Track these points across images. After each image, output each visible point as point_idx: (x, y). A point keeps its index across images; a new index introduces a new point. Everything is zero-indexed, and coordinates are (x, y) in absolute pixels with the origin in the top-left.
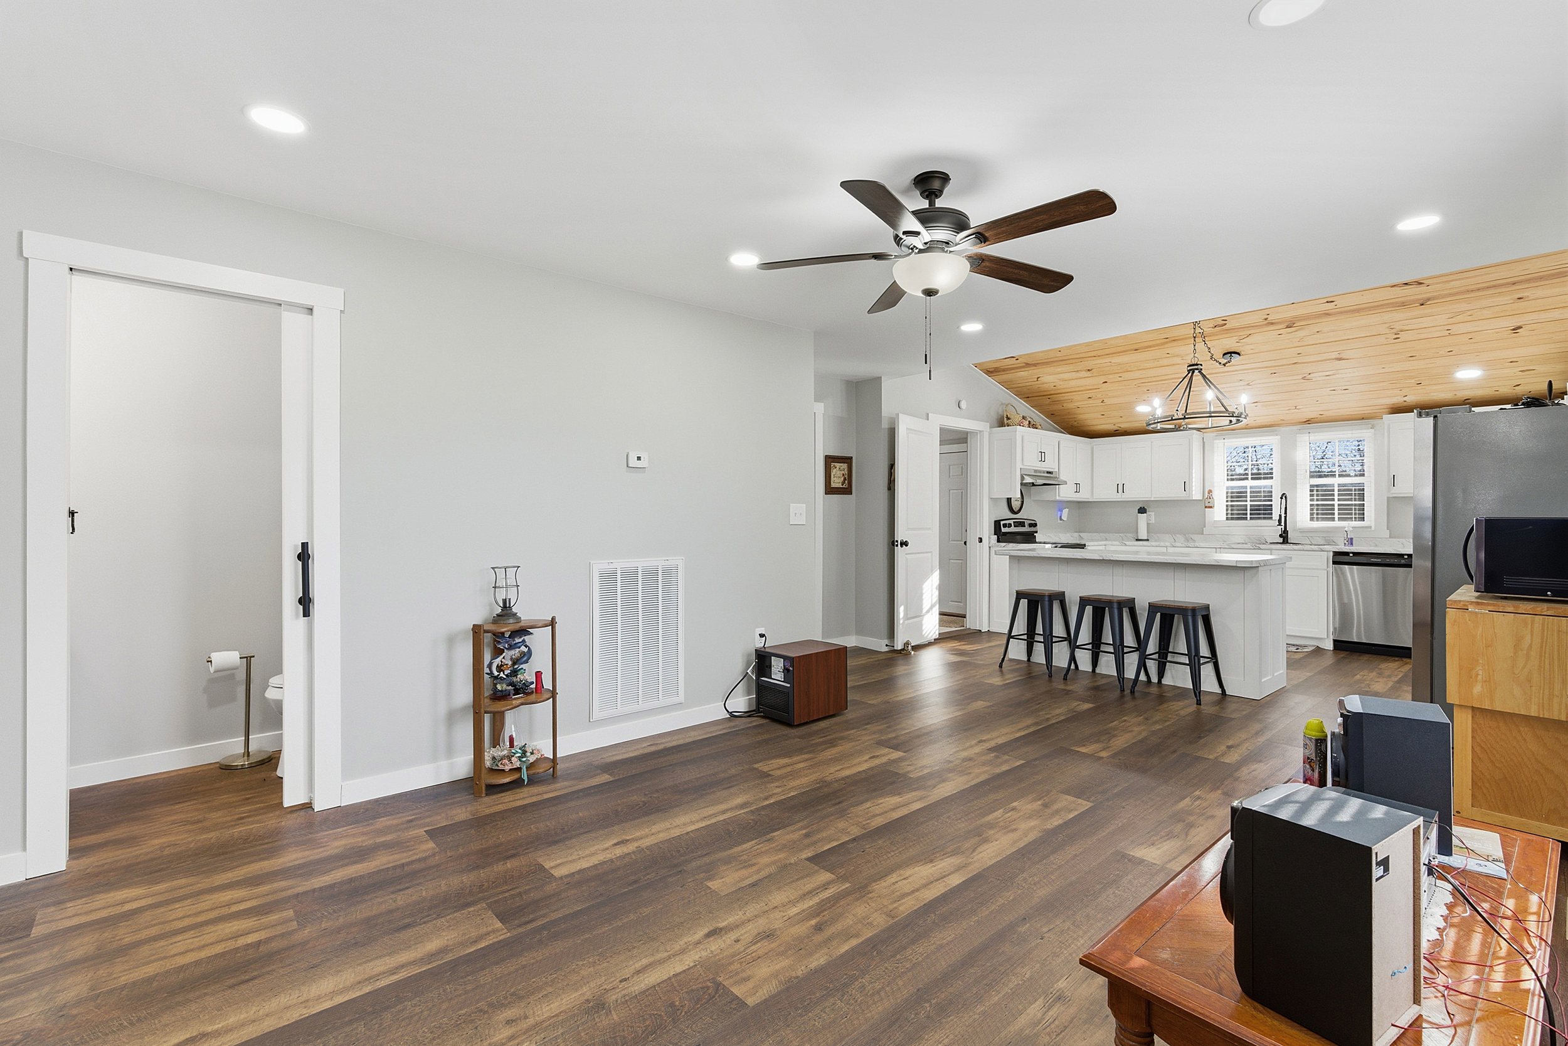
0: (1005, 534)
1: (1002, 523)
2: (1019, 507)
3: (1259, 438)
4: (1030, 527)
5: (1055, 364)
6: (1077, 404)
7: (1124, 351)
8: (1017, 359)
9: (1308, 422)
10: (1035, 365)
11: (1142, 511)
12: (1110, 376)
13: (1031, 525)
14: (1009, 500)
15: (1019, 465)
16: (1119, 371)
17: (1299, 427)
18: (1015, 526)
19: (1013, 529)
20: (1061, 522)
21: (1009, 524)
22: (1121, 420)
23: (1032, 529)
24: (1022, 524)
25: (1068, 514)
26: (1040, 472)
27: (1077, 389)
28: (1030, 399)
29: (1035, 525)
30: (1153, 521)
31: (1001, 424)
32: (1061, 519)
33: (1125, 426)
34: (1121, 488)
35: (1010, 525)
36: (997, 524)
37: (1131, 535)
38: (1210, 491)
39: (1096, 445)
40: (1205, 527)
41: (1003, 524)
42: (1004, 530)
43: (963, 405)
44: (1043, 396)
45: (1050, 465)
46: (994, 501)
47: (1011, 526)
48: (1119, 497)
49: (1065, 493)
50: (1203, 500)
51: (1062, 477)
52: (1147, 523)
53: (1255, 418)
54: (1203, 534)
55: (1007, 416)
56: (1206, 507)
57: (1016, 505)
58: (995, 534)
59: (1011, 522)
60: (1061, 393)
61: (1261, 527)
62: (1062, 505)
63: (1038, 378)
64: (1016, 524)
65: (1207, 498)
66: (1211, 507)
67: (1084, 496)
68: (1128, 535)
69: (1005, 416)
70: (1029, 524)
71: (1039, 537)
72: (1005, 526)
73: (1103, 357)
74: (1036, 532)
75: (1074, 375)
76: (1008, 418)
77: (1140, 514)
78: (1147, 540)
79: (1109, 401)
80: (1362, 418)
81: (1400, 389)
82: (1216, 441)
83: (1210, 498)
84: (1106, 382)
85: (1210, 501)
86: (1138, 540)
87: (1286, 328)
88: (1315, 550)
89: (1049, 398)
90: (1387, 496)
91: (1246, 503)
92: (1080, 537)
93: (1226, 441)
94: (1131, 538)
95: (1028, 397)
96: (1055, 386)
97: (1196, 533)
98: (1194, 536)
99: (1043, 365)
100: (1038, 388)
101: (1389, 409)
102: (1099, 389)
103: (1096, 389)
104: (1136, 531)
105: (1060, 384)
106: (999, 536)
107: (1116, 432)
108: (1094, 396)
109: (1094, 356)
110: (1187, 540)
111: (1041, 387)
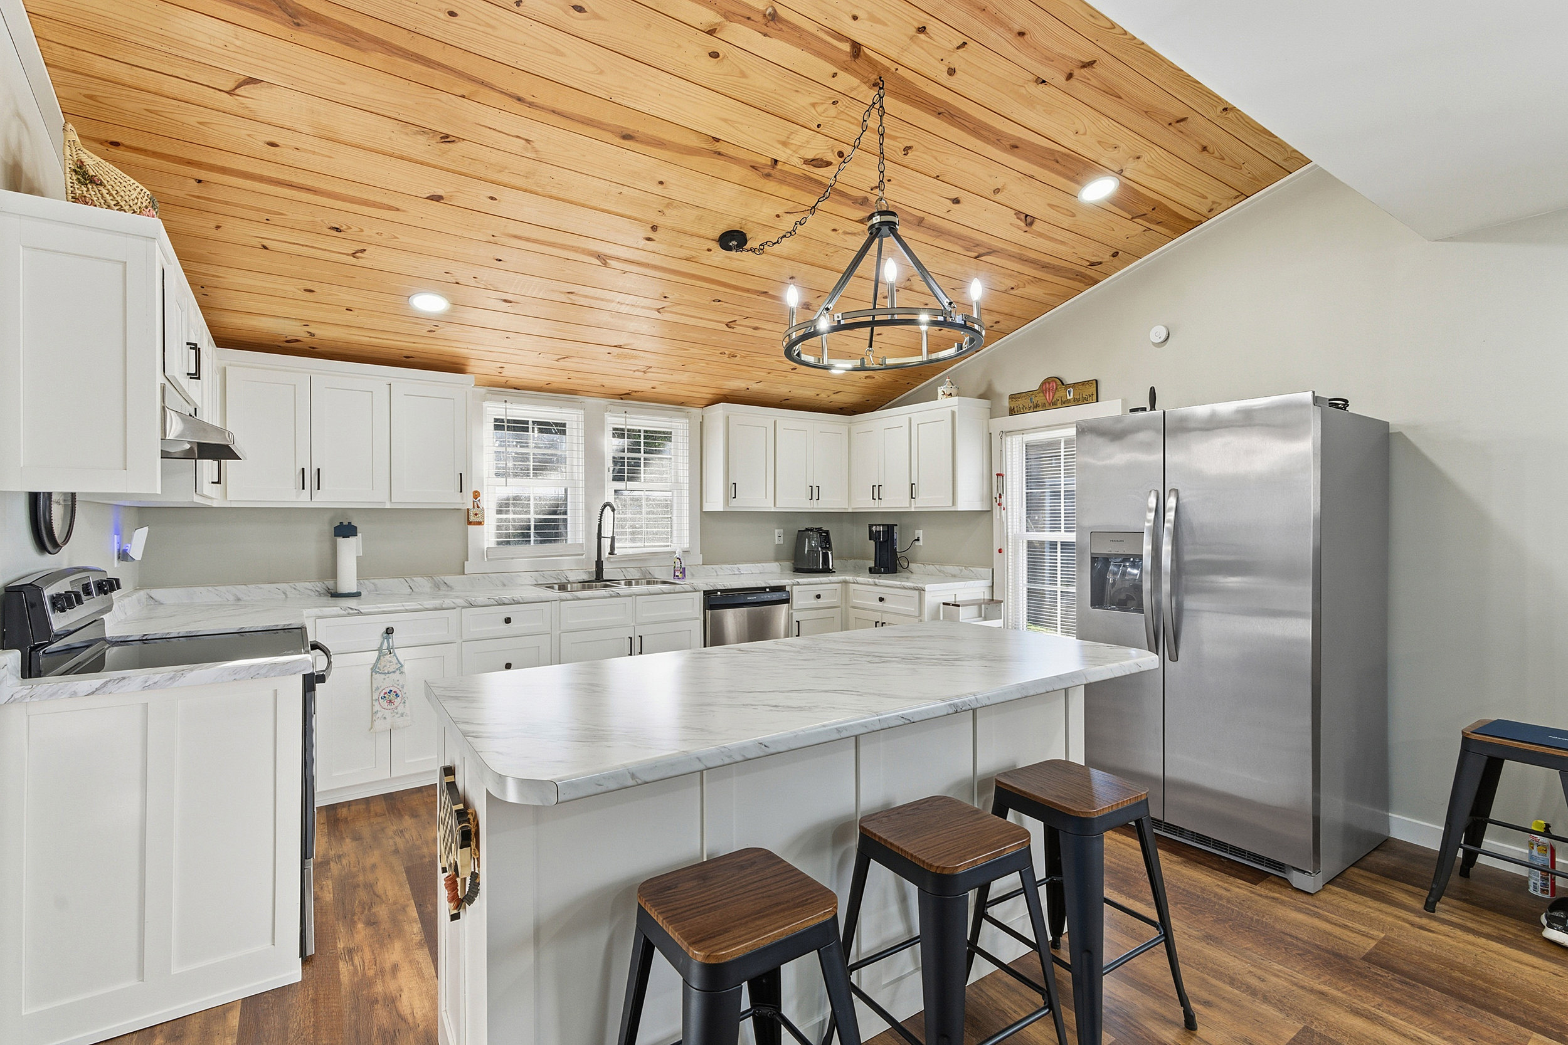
1: (48, 594)
2: (67, 524)
3: (557, 410)
5: (377, 58)
7: (597, 125)
9: (622, 396)
10: (298, 18)
11: (345, 530)
12: (471, 186)
14: (40, 503)
16: (512, 180)
17: (605, 402)
32: (122, 555)
33: (326, 334)
34: (308, 479)
36: (12, 601)
37: (308, 584)
38: (475, 495)
40: (467, 560)
41: (53, 601)
44: (188, 163)
48: (303, 500)
50: (468, 510)
53: (571, 375)
54: (464, 574)
55: (80, 165)
56: (470, 523)
57: (57, 520)
59: (67, 585)
61: (558, 555)
62: (120, 515)
63: (251, 81)
65: (472, 506)
66: (480, 523)
68: (300, 585)
69: (64, 164)
70: (101, 582)
72: (57, 604)
73: (535, 114)
77: (340, 540)
78: (358, 595)
79: (374, 257)
80: (679, 403)
81: (770, 371)
82: (485, 404)
83: (478, 507)
84: (437, 198)
85: (476, 510)
86: (335, 595)
87: (857, 222)
88: (687, 590)
89: (200, 181)
90: (704, 510)
91: (528, 516)
92: (152, 602)
93: (508, 405)
94: (309, 592)
95: (116, 144)
96: (277, 146)
97: (450, 574)
98: (448, 579)
99: (332, 38)
100: (200, 123)
101: (720, 396)
102: (398, 210)
103: (390, 208)
104: (334, 574)
105: (297, 146)
106: (32, 649)
107: (287, 344)
108: (354, 229)
109: (519, 99)
110: (437, 586)
111: (209, 125)
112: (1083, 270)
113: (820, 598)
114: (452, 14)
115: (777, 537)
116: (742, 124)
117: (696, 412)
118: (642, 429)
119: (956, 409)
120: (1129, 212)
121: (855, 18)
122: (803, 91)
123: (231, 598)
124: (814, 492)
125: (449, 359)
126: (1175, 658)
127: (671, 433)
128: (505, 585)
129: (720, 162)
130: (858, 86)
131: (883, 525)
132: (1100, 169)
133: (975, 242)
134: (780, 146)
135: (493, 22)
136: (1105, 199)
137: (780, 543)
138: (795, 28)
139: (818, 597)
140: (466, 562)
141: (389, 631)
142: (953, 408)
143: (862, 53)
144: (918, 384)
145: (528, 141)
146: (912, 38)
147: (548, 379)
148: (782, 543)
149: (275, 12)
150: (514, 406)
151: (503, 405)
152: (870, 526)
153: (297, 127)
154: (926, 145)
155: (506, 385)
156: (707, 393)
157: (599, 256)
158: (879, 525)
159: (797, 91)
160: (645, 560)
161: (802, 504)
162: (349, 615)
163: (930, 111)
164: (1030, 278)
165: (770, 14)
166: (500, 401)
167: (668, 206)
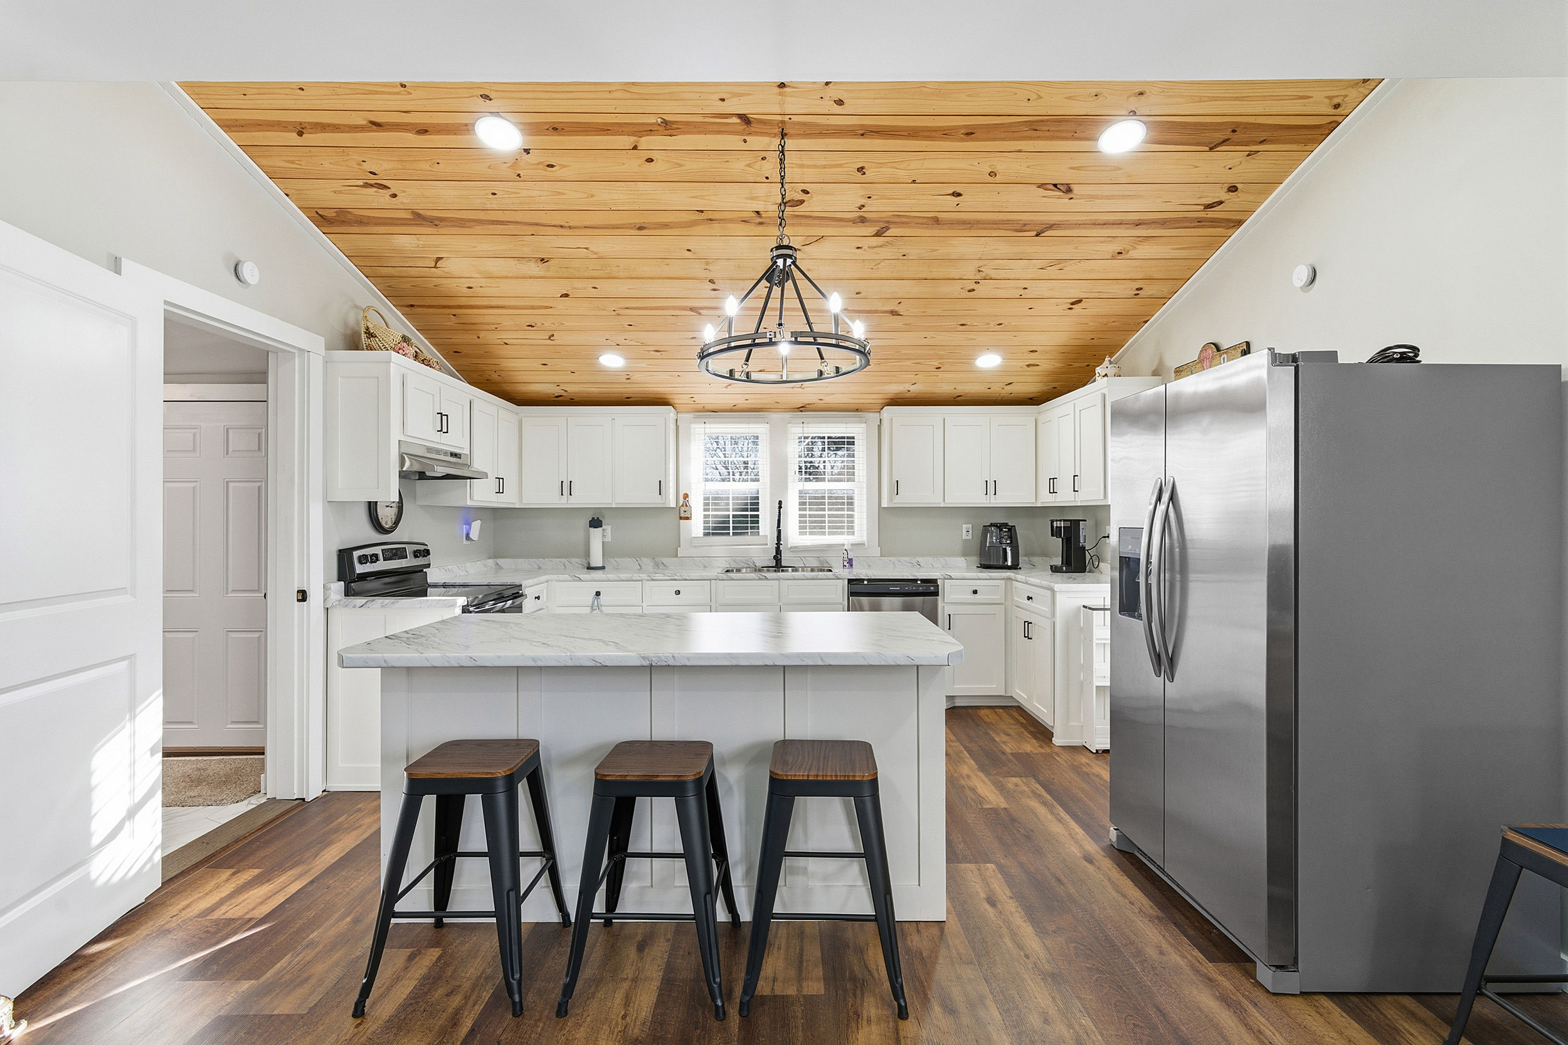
0: (363, 577)
1: (356, 554)
2: (394, 518)
3: (746, 426)
4: (416, 556)
5: (479, 229)
6: (505, 336)
7: (617, 227)
8: (394, 196)
9: (802, 409)
10: (434, 222)
11: (596, 523)
12: (578, 284)
13: (416, 554)
14: (372, 507)
15: (396, 435)
16: (595, 274)
17: (787, 415)
18: (385, 559)
19: (382, 565)
20: (469, 542)
21: (372, 556)
22: (573, 377)
23: (420, 561)
24: (399, 554)
25: (481, 530)
26: (438, 451)
27: (512, 302)
28: (415, 310)
29: (427, 553)
30: (609, 539)
31: (353, 343)
32: (468, 537)
33: (573, 389)
34: (565, 488)
35: (374, 558)
36: (344, 557)
37: (578, 560)
38: (686, 496)
39: (525, 417)
40: (680, 547)
41: (360, 558)
42: (360, 569)
43: (249, 271)
44: (444, 307)
45: (455, 441)
46: (336, 507)
47: (377, 560)
48: (563, 502)
49: (481, 494)
50: (678, 508)
51: (478, 465)
52: (603, 542)
53: (747, 397)
54: (676, 556)
55: (367, 328)
56: (681, 518)
57: (386, 516)
58: (339, 580)
59: (377, 550)
60: (478, 307)
61: (749, 545)
62: (471, 513)
63: (439, 259)
64: (388, 554)
65: (682, 505)
66: (687, 518)
67: (509, 499)
68: (573, 560)
69: (363, 330)
70: (415, 552)
71: (434, 575)
72: (363, 560)
73: (577, 232)
74: (428, 566)
75: (513, 267)
76: (370, 335)
77: (592, 529)
78: (603, 568)
79: (561, 338)
80: (856, 410)
81: (916, 373)
82: (693, 426)
83: (686, 506)
84: (566, 295)
85: (686, 509)
86: (589, 568)
87: (873, 236)
88: (830, 578)
89: (455, 315)
90: (882, 506)
91: (727, 513)
92: (498, 567)
93: (707, 425)
94: (578, 565)
95: (412, 306)
96: (472, 288)
97: (669, 556)
98: (665, 560)
99: (453, 226)
100: (435, 286)
101: (888, 400)
102: (551, 307)
103: (547, 307)
104: (587, 554)
105: (481, 285)
106: (349, 583)
107: (557, 399)
108: (539, 324)
109: (562, 226)
110: (657, 565)
111: (441, 286)
112: (1203, 215)
113: (976, 593)
114: (494, 194)
115: (966, 531)
116: (709, 196)
117: (873, 417)
118: (826, 435)
119: (1105, 391)
120: (1204, 144)
121: (723, 100)
122: (733, 160)
123: (536, 567)
124: (991, 487)
125: (653, 396)
126: (1172, 679)
127: (853, 438)
128: (705, 567)
129: (716, 225)
130: (771, 142)
131: (1064, 520)
132: (1102, 119)
133: (1021, 222)
134: (750, 201)
135: (516, 191)
136: (1143, 142)
137: (968, 538)
138: (687, 123)
139: (975, 592)
140: (679, 548)
141: (598, 594)
142: (1103, 391)
143: (751, 120)
144: (1099, 364)
145: (587, 249)
146: (780, 94)
147: (734, 402)
148: (971, 538)
149: (423, 223)
150: (713, 426)
151: (703, 425)
152: (1052, 522)
153: (473, 275)
154: (876, 161)
155: (704, 410)
156: (877, 399)
157: (691, 309)
158: (1060, 521)
159: (727, 161)
160: (824, 550)
161: (978, 499)
162: (574, 580)
163: (853, 136)
164: (1132, 238)
165: (662, 122)
166: (700, 423)
167: (707, 264)
